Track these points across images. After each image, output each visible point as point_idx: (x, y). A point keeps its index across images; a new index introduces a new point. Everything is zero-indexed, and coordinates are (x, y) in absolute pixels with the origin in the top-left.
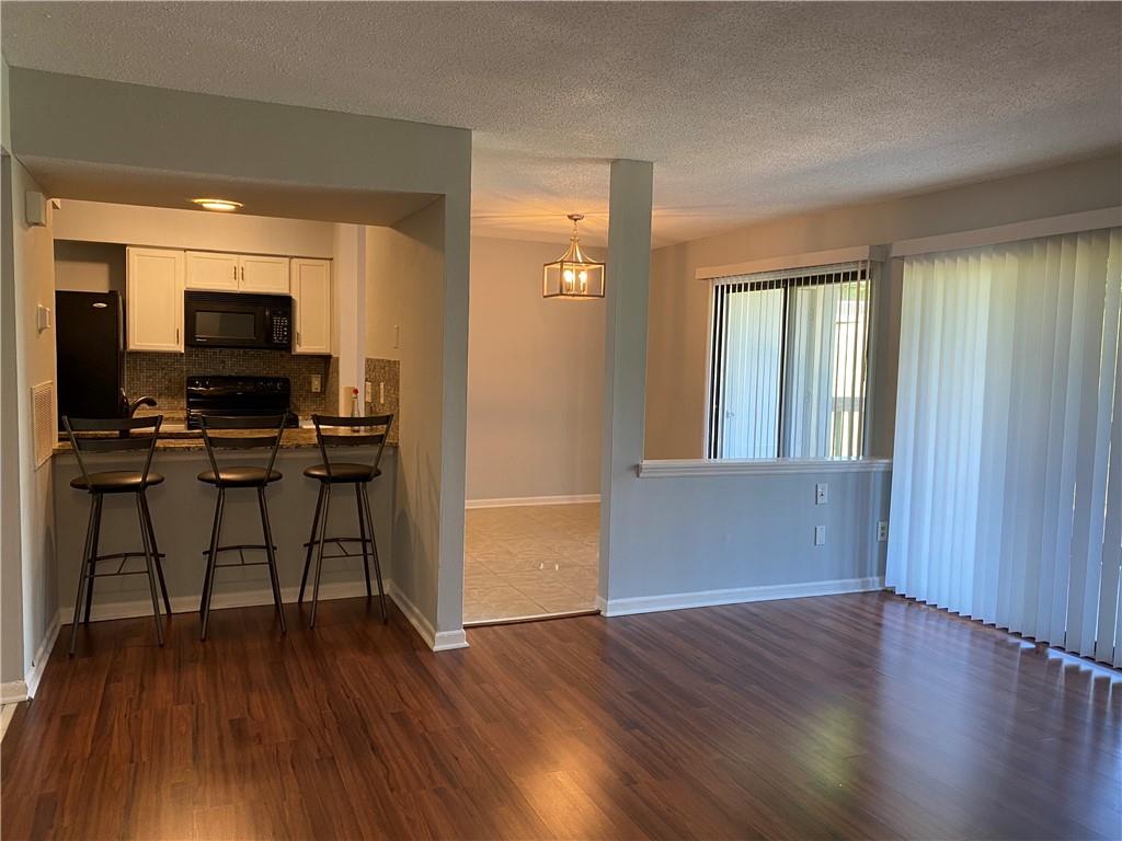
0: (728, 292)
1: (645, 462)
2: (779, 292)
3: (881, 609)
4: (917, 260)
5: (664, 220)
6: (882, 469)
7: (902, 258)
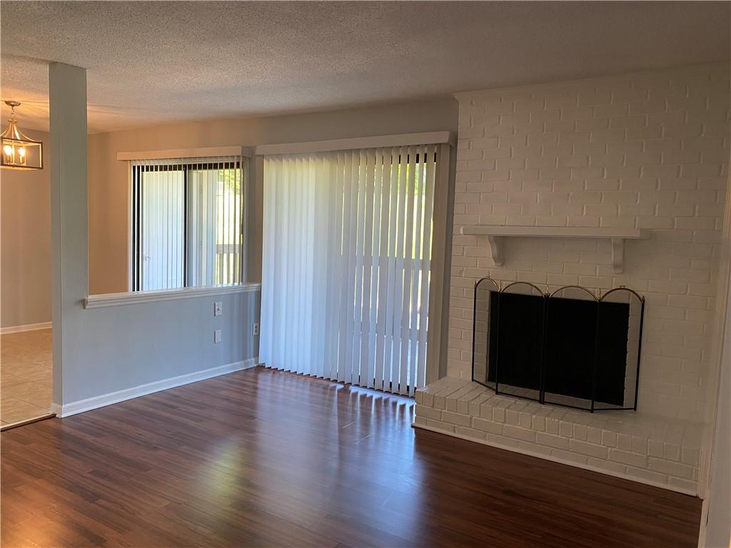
0: (143, 170)
1: (90, 297)
2: (181, 173)
3: (256, 378)
4: (273, 159)
5: (95, 114)
6: (255, 290)
7: (263, 156)
